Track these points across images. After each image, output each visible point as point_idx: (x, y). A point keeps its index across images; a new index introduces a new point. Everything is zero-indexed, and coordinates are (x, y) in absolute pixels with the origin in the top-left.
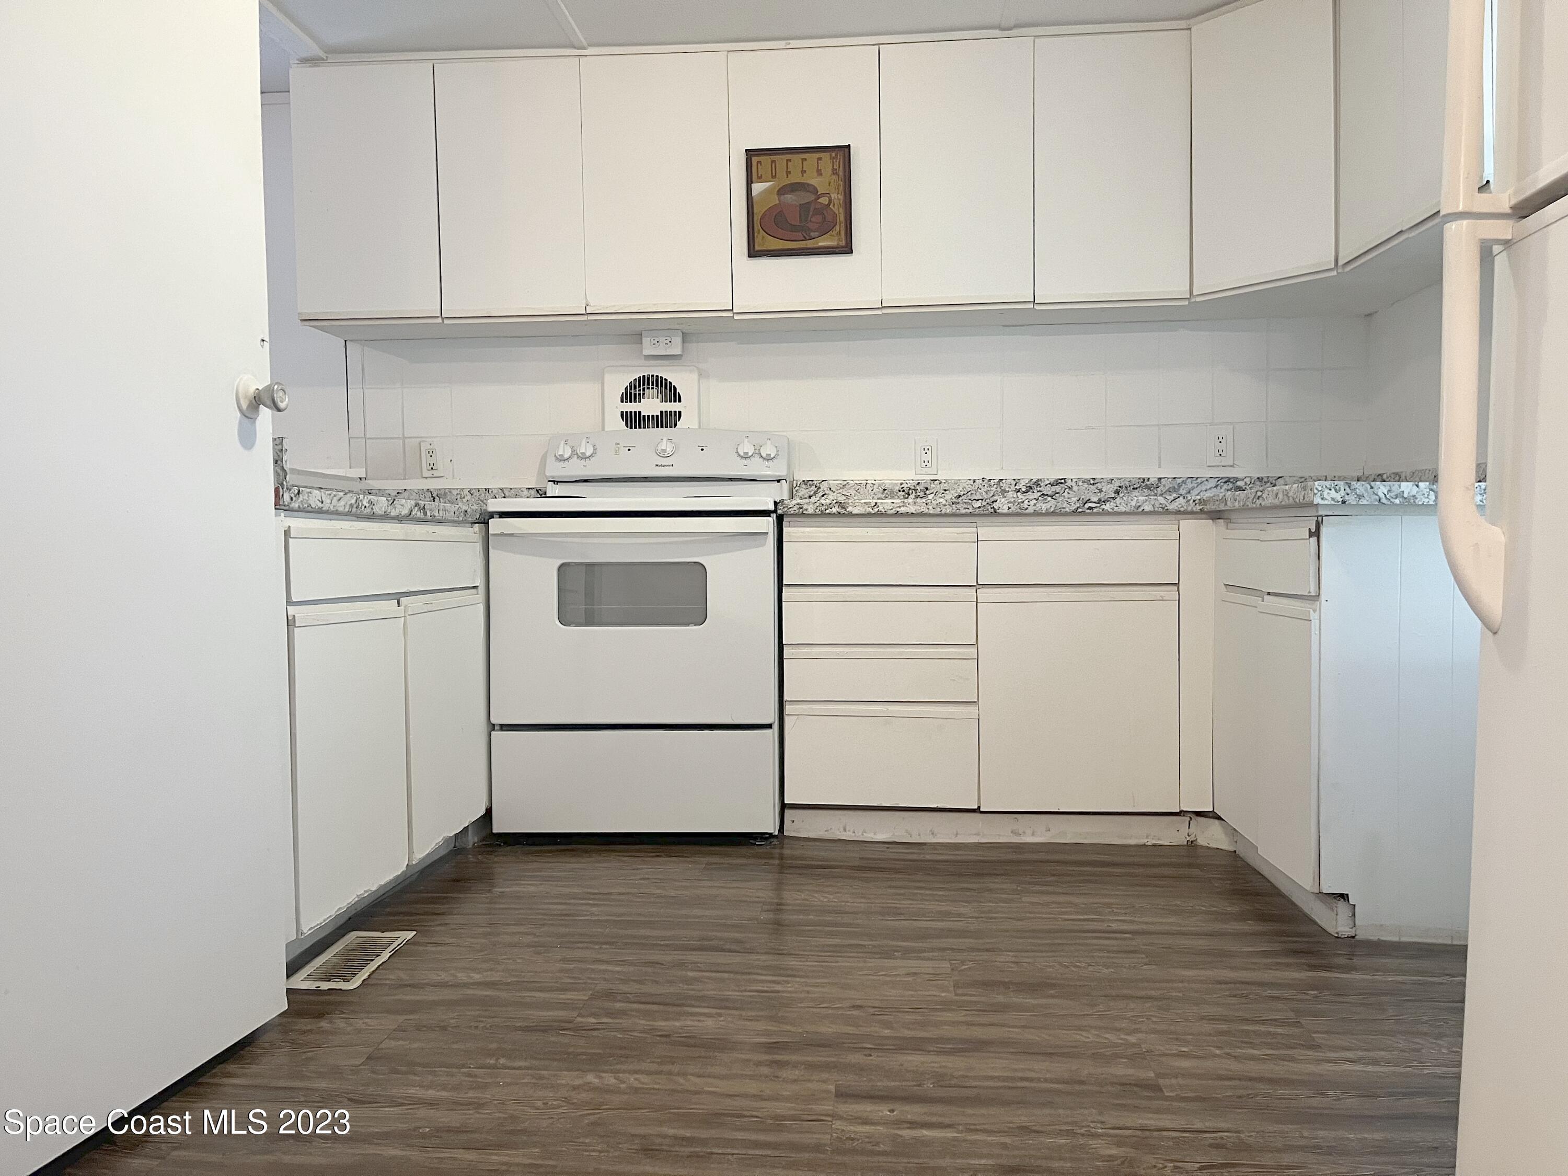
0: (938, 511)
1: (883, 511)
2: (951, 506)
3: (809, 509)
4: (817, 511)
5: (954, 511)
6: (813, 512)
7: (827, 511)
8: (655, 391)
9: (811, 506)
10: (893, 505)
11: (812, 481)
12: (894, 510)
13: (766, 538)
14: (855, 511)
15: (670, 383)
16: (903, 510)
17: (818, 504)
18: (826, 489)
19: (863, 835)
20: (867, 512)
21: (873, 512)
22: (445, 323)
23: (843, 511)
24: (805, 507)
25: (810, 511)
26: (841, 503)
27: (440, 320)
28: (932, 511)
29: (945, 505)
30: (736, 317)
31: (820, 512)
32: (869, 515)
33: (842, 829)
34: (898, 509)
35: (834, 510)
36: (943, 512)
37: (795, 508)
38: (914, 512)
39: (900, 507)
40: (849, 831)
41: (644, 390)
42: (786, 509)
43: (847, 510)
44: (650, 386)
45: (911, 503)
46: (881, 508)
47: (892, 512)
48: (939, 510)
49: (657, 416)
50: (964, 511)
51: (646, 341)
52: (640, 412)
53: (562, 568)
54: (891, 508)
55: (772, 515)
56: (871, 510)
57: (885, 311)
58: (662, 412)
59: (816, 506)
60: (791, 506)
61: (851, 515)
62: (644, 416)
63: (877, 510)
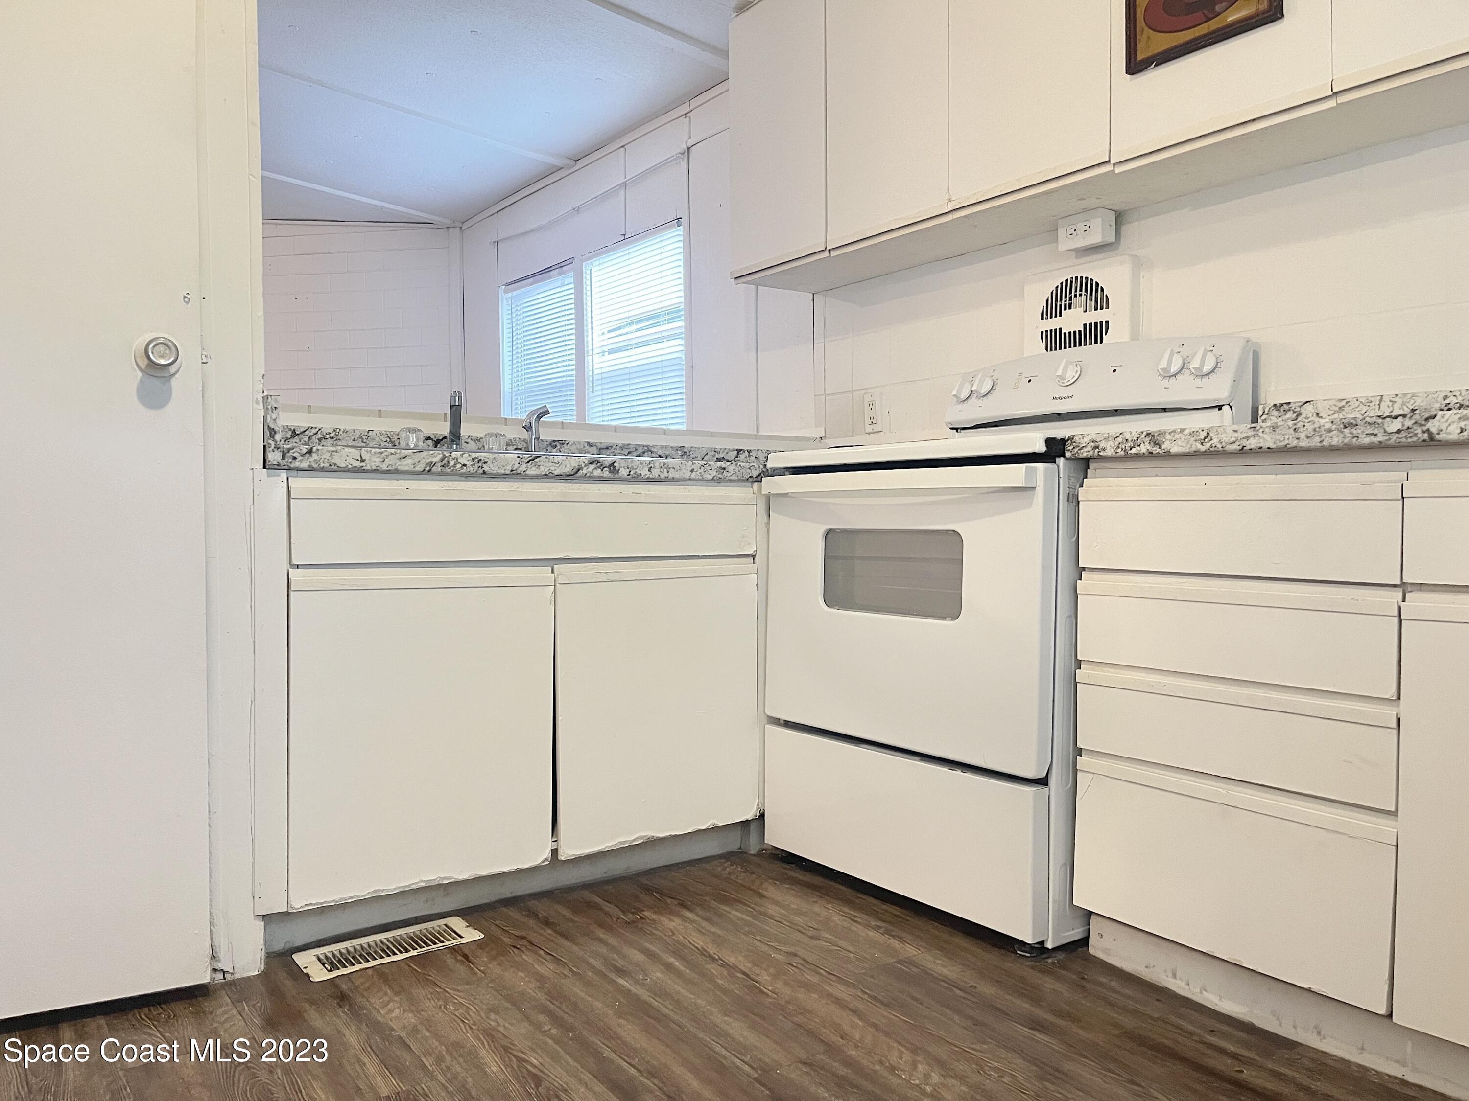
0: (1315, 442)
1: (1219, 446)
2: (1342, 432)
3: (1108, 448)
4: (1119, 450)
5: (1346, 441)
6: (1114, 454)
7: (1134, 451)
8: (1083, 297)
9: (1111, 443)
10: (1236, 435)
11: (1289, 403)
12: (1238, 443)
13: (1034, 495)
14: (1175, 449)
15: (1097, 284)
16: (1252, 443)
17: (1120, 440)
18: (1310, 415)
19: (1201, 993)
20: (1194, 449)
21: (1203, 449)
22: (832, 256)
23: (1156, 450)
24: (1102, 445)
25: (1109, 452)
26: (1153, 436)
27: (826, 254)
28: (1304, 444)
29: (1330, 431)
30: (1118, 170)
31: (1123, 453)
32: (1196, 454)
33: (1170, 974)
34: (1244, 443)
35: (1143, 449)
36: (1325, 443)
37: (1089, 448)
38: (1272, 446)
39: (1247, 438)
40: (1181, 979)
41: (1070, 299)
42: (1076, 450)
43: (1163, 447)
44: (1078, 293)
45: (1267, 430)
46: (1215, 441)
47: (1235, 447)
48: (1318, 439)
49: (1080, 331)
50: (1366, 440)
51: (1062, 232)
52: (1060, 329)
53: (829, 533)
54: (1233, 439)
55: (1057, 459)
56: (1199, 446)
57: (1342, 99)
58: (1085, 325)
59: (1117, 443)
60: (1084, 445)
61: (1168, 456)
62: (1065, 334)
63: (1208, 445)
